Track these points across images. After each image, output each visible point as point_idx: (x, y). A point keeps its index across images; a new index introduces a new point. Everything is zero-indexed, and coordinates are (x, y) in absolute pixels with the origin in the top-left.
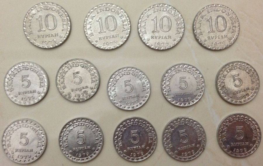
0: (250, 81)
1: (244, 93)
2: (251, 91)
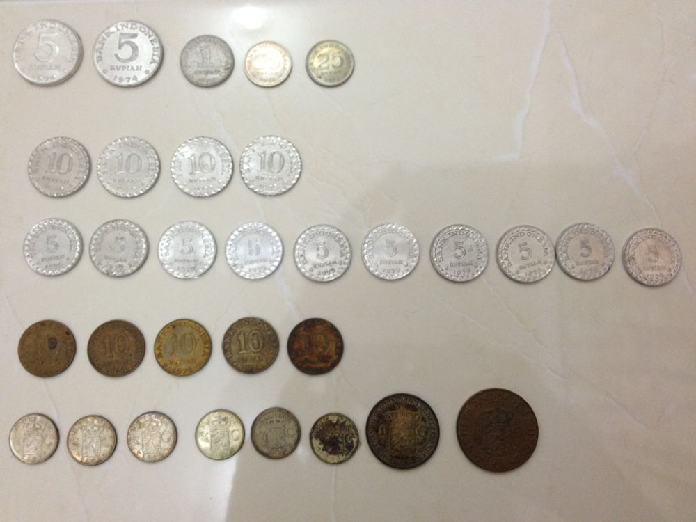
0: (339, 253)
1: (328, 268)
2: (338, 266)
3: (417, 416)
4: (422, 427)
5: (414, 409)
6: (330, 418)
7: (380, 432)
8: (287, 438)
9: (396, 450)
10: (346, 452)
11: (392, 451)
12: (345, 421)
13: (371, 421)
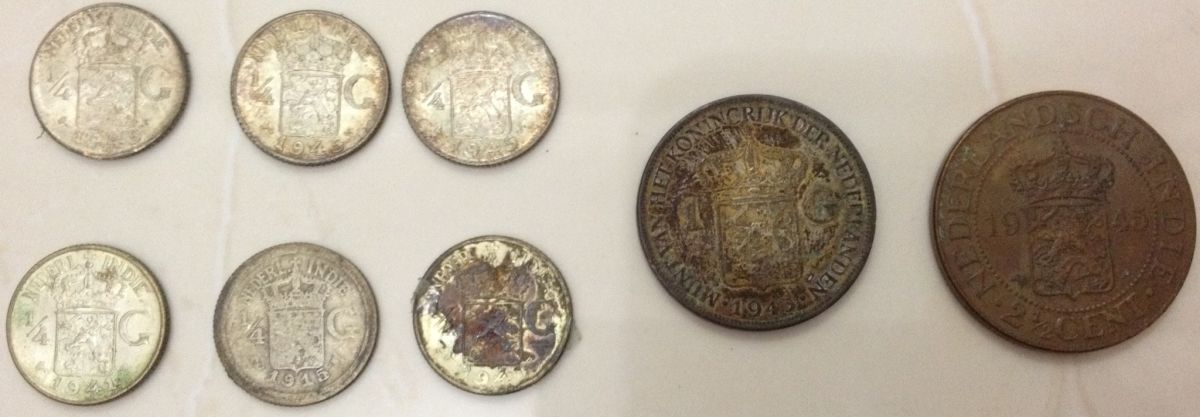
3: (798, 163)
4: (816, 192)
5: (787, 140)
6: (482, 249)
7: (683, 220)
8: (330, 341)
9: (743, 274)
10: (529, 361)
11: (730, 276)
12: (530, 263)
13: (651, 189)
